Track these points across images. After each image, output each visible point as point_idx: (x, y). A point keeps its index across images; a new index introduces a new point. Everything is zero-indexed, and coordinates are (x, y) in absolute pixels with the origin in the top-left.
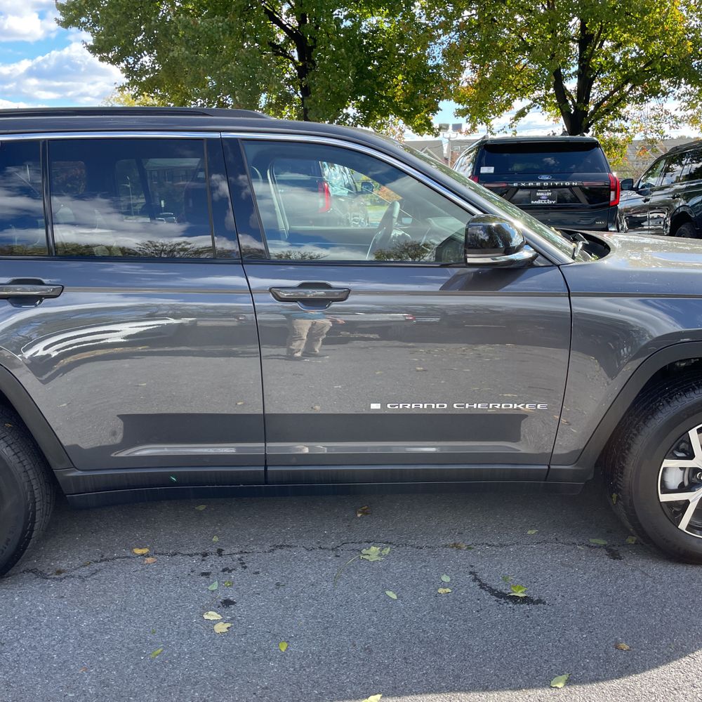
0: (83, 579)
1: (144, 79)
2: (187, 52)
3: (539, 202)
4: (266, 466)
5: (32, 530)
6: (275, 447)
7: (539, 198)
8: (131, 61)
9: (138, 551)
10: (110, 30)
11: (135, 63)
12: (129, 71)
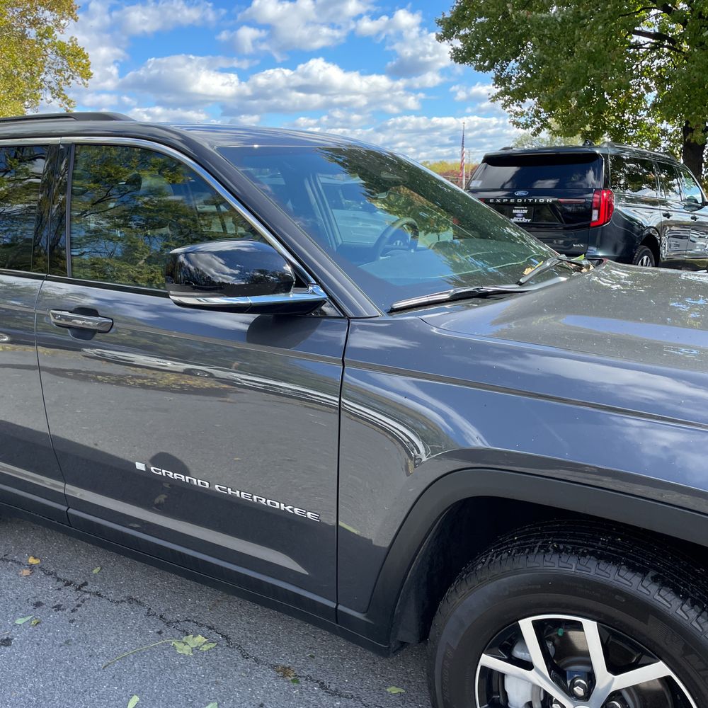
4: (68, 507)
7: (515, 215)
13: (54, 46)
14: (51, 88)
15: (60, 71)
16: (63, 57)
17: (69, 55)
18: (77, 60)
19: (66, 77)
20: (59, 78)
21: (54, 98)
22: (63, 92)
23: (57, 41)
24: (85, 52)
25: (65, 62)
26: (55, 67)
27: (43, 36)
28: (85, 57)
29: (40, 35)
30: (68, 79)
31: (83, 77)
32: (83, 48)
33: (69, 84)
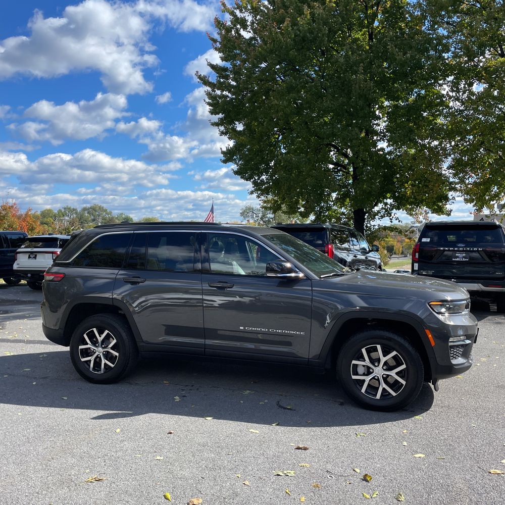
0: (143, 386)
1: (264, 187)
2: (284, 174)
3: (458, 259)
4: (205, 348)
5: (128, 363)
6: (208, 342)
7: (458, 257)
8: (256, 178)
9: (165, 382)
10: (247, 162)
11: (258, 179)
12: (255, 183)
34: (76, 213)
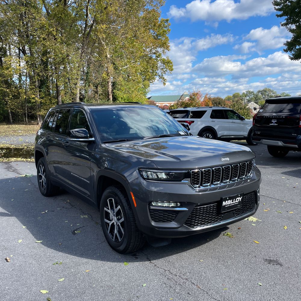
3: (272, 124)
13: (161, 60)
14: (159, 75)
15: (162, 69)
16: (164, 64)
17: (166, 63)
18: (169, 64)
19: (164, 71)
20: (162, 71)
21: (160, 79)
22: (163, 76)
23: (162, 58)
24: (171, 61)
25: (164, 66)
26: (161, 67)
27: (157, 57)
28: (171, 63)
29: (157, 56)
30: (165, 71)
31: (170, 70)
32: (171, 60)
33: (165, 73)
34: (254, 94)
